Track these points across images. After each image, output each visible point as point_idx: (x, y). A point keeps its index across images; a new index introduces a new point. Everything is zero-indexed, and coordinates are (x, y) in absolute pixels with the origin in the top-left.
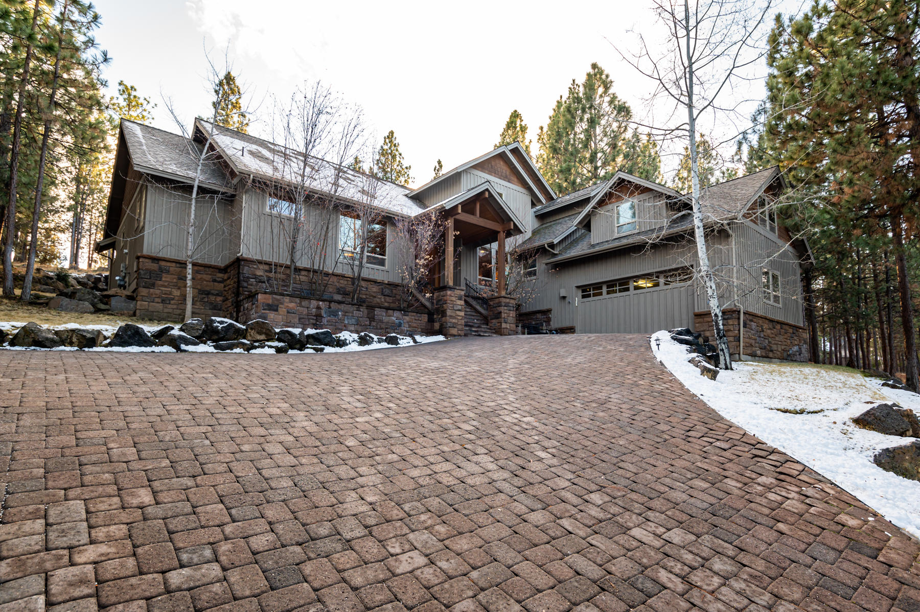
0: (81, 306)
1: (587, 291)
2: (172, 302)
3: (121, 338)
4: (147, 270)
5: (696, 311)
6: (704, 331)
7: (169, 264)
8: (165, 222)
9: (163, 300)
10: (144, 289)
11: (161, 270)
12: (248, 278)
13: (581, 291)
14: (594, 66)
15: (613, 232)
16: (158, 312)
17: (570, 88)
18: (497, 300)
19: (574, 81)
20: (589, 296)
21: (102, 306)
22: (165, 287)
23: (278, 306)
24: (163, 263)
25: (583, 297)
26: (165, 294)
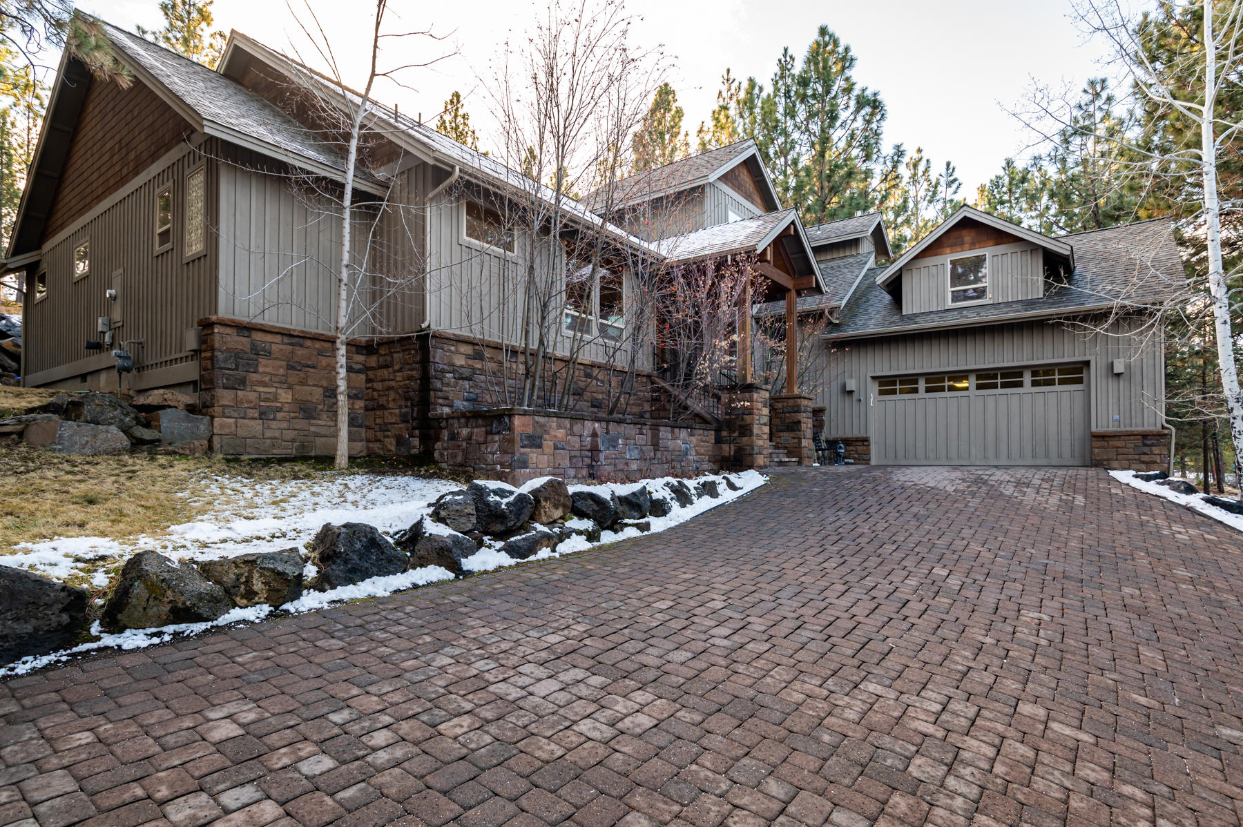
0: (102, 436)
1: (887, 384)
2: (279, 415)
3: (346, 562)
4: (228, 350)
5: (1094, 429)
6: (1109, 460)
7: (269, 338)
8: (299, 259)
9: (261, 414)
10: (225, 392)
11: (256, 350)
12: (443, 371)
13: (877, 384)
14: (823, 31)
15: (944, 299)
16: (254, 437)
17: (780, 61)
18: (791, 402)
19: (786, 50)
20: (894, 392)
21: (147, 434)
22: (265, 385)
23: (541, 437)
24: (258, 336)
25: (881, 393)
26: (266, 400)
